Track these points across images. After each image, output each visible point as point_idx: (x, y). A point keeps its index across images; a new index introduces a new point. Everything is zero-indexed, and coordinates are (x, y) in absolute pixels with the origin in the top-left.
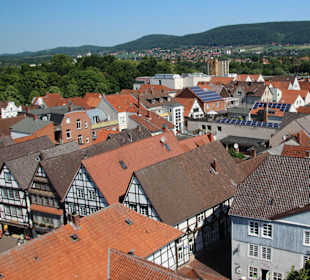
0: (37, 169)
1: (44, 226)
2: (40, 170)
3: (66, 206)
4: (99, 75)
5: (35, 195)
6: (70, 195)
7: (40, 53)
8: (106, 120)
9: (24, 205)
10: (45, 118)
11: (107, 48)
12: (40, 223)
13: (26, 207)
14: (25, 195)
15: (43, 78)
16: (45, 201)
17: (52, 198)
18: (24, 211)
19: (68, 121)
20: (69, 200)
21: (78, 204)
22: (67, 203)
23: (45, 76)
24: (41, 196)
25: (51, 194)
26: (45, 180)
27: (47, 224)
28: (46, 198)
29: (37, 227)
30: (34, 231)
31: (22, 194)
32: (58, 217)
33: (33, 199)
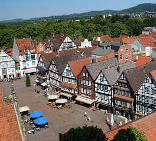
0: (121, 75)
1: (121, 106)
2: (122, 76)
3: (137, 96)
4: (123, 26)
5: (117, 89)
6: (140, 90)
7: (81, 14)
8: (138, 51)
9: (110, 94)
10: (108, 48)
11: (118, 11)
12: (118, 104)
13: (111, 96)
14: (111, 89)
15: (93, 27)
16: (123, 93)
17: (128, 92)
18: (110, 97)
19: (122, 50)
20: (139, 93)
21: (144, 96)
22: (138, 95)
23: (94, 26)
24: (121, 90)
25: (127, 89)
26: (125, 81)
27: (123, 106)
28: (124, 91)
29: (117, 106)
30: (114, 108)
31: (109, 88)
32: (130, 102)
33: (116, 91)
